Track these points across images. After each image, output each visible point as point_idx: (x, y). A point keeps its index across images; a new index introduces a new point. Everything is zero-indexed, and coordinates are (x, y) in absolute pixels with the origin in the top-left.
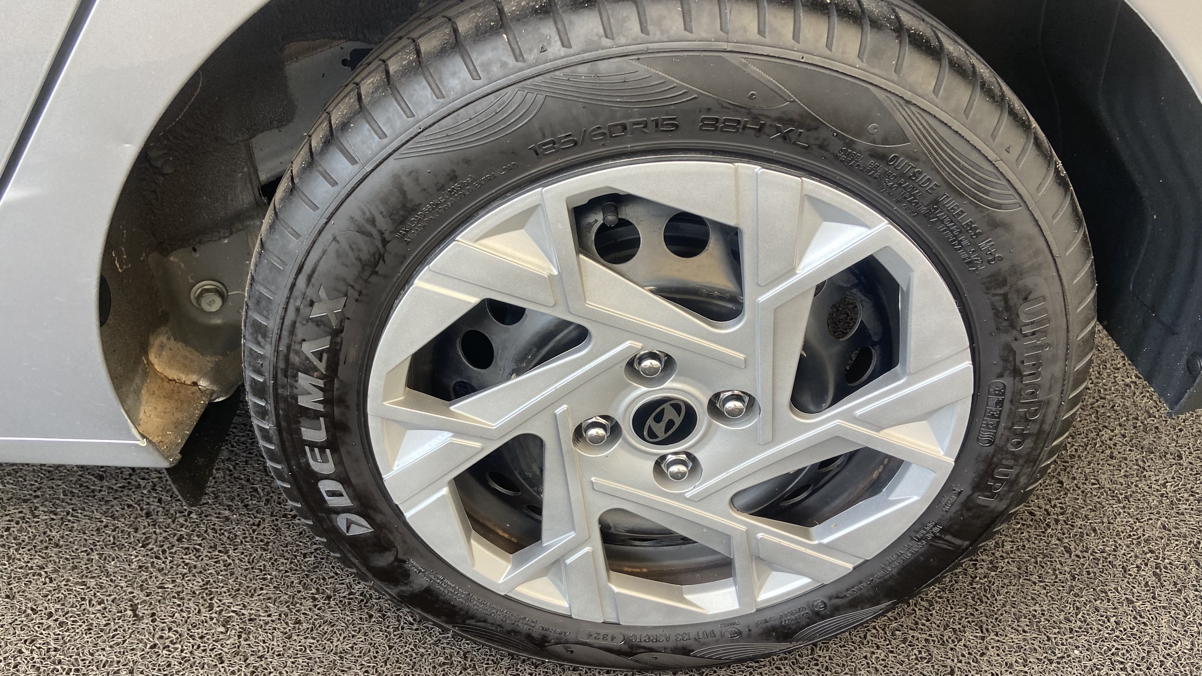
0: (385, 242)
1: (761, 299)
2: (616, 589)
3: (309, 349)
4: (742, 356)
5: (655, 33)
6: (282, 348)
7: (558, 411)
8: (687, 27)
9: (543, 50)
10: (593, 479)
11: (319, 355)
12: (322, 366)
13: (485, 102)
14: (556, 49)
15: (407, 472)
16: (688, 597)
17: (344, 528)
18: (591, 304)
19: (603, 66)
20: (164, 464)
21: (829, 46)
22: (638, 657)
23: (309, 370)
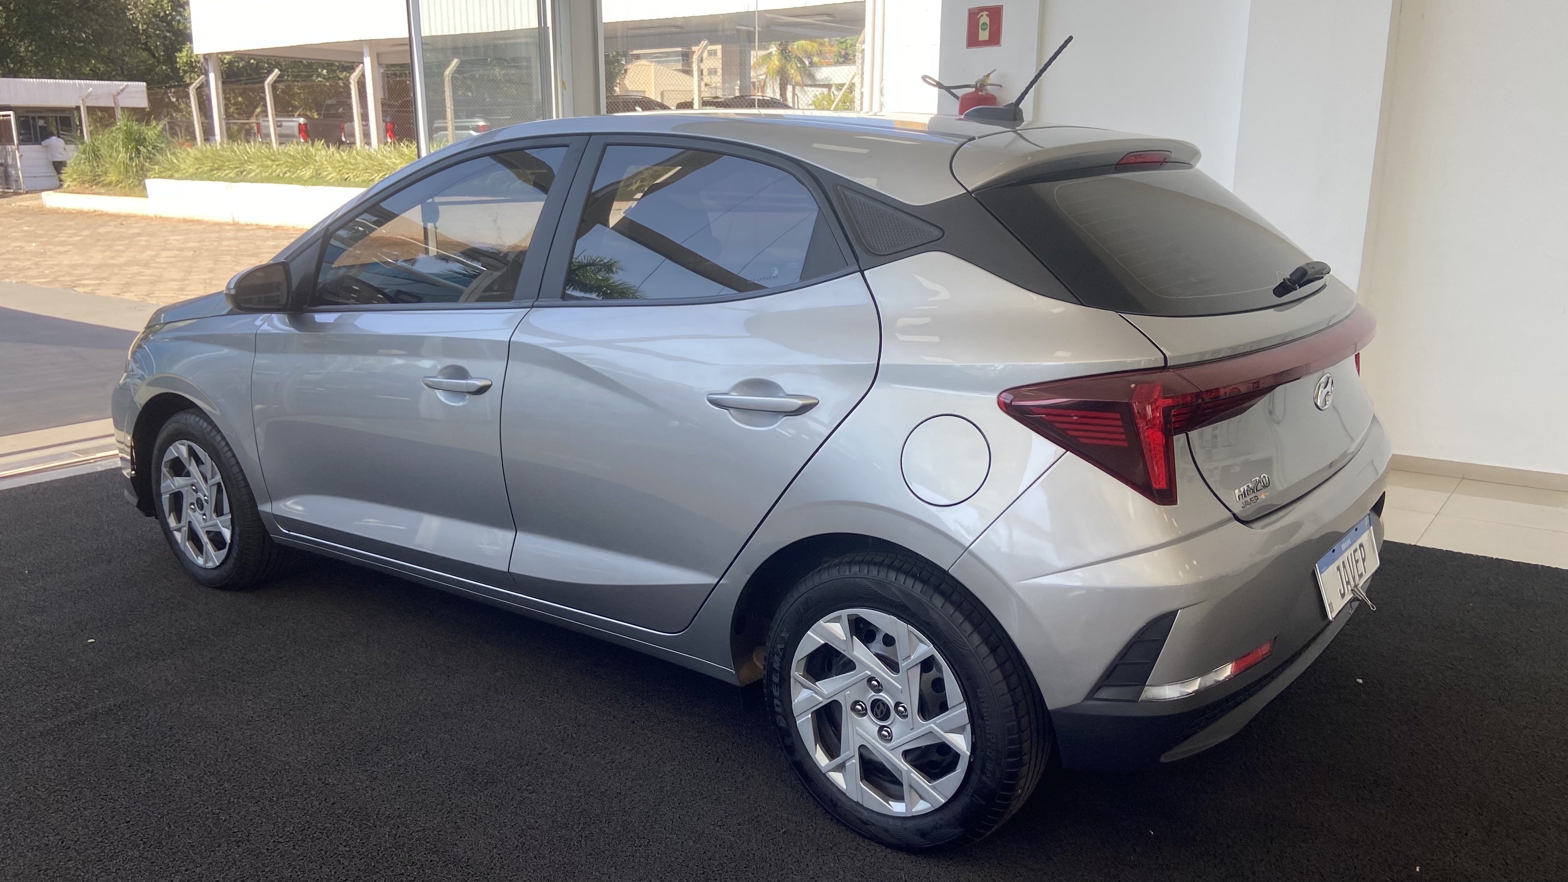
0: (802, 617)
1: (903, 665)
2: (862, 785)
3: (779, 647)
4: (900, 687)
5: (870, 574)
6: (773, 645)
7: (846, 694)
8: (878, 574)
9: (845, 572)
10: (857, 728)
11: (781, 649)
12: (781, 654)
13: (829, 583)
14: (847, 573)
15: (799, 703)
16: (890, 802)
17: (778, 721)
18: (855, 653)
19: (857, 579)
20: (738, 684)
21: (912, 587)
22: (868, 826)
23: (778, 655)
